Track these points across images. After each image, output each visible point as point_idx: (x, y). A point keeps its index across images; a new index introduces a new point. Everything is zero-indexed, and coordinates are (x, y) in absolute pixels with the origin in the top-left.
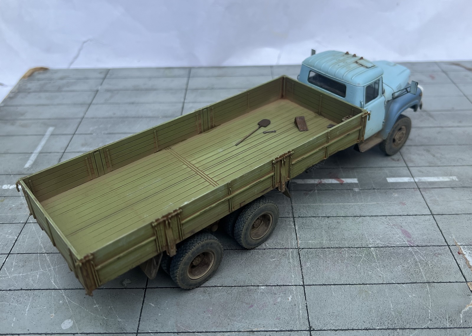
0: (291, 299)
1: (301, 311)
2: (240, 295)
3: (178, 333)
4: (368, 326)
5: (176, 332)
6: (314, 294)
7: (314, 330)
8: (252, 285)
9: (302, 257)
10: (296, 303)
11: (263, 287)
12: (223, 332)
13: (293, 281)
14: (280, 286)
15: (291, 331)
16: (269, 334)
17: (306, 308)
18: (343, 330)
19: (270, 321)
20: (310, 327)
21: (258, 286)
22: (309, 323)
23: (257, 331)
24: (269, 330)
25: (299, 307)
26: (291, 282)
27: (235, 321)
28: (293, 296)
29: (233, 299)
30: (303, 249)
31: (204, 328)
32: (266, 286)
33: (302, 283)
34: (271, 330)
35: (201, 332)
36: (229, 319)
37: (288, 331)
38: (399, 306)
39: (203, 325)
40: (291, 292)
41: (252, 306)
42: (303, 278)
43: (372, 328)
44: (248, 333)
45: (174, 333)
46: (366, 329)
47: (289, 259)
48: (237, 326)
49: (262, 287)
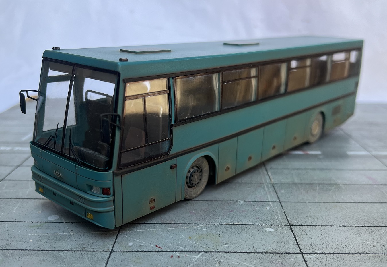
0: (269, 209)
1: (279, 215)
2: (220, 205)
3: (162, 224)
4: (345, 224)
5: (160, 224)
6: (291, 206)
7: (293, 225)
8: (231, 200)
9: (276, 188)
10: (274, 211)
11: (242, 202)
12: (206, 224)
13: (269, 199)
14: (257, 201)
15: (272, 225)
16: (250, 226)
17: (284, 213)
18: (322, 226)
19: (250, 220)
20: (290, 224)
21: (237, 201)
22: (288, 221)
23: (238, 224)
24: (250, 224)
25: (277, 213)
26: (269, 200)
27: (217, 218)
28: (271, 207)
29: (214, 207)
30: (276, 184)
31: (188, 222)
32: (244, 201)
33: (278, 201)
34: (252, 224)
35: (184, 224)
36: (211, 217)
37: (269, 225)
38: (373, 214)
39: (186, 220)
40: (269, 205)
41: (232, 211)
42: (278, 198)
43: (349, 225)
44: (230, 225)
45: (158, 224)
46: (344, 226)
47: (264, 188)
48: (219, 221)
49: (240, 202)
